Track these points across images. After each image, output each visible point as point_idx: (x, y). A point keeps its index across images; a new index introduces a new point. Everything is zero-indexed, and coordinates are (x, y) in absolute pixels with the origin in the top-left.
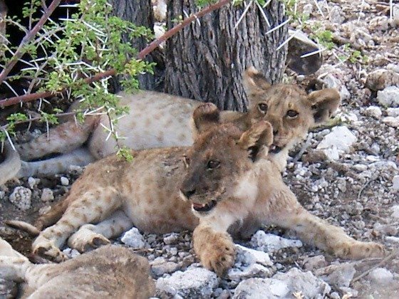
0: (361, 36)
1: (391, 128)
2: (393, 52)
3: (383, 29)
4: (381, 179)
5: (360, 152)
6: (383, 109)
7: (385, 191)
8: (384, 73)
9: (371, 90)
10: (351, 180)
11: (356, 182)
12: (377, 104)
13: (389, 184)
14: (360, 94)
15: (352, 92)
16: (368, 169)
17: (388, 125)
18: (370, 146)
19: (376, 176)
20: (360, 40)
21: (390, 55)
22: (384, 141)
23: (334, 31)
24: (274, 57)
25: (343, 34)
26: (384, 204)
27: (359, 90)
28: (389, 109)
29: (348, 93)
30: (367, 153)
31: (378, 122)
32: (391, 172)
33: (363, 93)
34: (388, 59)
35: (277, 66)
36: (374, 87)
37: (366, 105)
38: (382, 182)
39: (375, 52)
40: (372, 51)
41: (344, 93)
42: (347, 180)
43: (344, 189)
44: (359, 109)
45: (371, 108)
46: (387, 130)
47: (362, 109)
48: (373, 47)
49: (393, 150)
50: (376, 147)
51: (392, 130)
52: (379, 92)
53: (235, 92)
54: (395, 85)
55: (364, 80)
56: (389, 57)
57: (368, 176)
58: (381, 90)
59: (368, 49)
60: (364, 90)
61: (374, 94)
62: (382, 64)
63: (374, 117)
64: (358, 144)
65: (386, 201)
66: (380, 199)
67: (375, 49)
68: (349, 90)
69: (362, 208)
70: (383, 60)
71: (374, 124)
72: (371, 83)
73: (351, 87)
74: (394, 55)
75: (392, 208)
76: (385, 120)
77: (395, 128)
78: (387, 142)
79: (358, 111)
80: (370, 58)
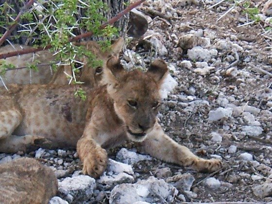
0: (168, 10)
1: (200, 76)
2: (192, 22)
3: (182, 5)
4: (199, 113)
5: (182, 93)
6: (192, 63)
7: (204, 121)
8: (192, 37)
9: (182, 48)
10: (179, 113)
11: (182, 115)
12: (187, 59)
13: (205, 117)
14: (175, 52)
15: (169, 49)
16: (189, 105)
17: (198, 74)
18: (188, 89)
19: (195, 111)
20: (168, 13)
22: (198, 85)
23: (149, 6)
24: (120, 23)
25: (156, 8)
26: (204, 131)
27: (174, 49)
28: (197, 63)
29: (166, 51)
30: (187, 94)
31: (190, 72)
32: (206, 108)
33: (177, 50)
34: (190, 27)
35: (122, 30)
36: (185, 46)
37: (180, 59)
38: (200, 115)
39: (179, 21)
40: (177, 21)
41: (164, 50)
42: (176, 113)
43: (174, 119)
44: (175, 62)
45: (185, 61)
46: (197, 77)
47: (178, 62)
48: (177, 17)
49: (205, 92)
50: (193, 90)
51: (201, 78)
52: (189, 50)
54: (200, 45)
55: (177, 41)
56: (190, 25)
57: (190, 110)
58: (191, 49)
59: (175, 19)
60: (177, 48)
61: (185, 52)
62: (186, 30)
63: (187, 68)
64: (180, 87)
65: (206, 129)
66: (201, 127)
67: (179, 19)
68: (167, 48)
69: (190, 134)
70: (187, 27)
71: (188, 73)
72: (182, 44)
73: (168, 46)
74: (193, 24)
75: (210, 134)
76: (196, 70)
77: (203, 76)
78: (200, 86)
79: (175, 64)
80: (177, 26)
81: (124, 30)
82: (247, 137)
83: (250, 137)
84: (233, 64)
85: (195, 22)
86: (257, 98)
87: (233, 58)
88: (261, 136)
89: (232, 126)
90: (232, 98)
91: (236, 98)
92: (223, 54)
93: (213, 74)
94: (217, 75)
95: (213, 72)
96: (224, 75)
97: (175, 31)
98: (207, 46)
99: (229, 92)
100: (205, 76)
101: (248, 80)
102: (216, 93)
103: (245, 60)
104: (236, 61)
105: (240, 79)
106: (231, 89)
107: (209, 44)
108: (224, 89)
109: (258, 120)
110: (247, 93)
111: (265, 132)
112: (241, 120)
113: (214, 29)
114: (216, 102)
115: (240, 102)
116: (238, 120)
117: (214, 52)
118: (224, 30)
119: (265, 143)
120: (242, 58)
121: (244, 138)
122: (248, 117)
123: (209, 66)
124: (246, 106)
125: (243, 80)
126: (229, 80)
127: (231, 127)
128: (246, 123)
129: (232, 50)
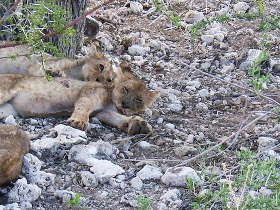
0: (114, 17)
2: (132, 26)
3: (125, 14)
6: (132, 56)
8: (132, 37)
9: (124, 46)
12: (128, 53)
15: (114, 46)
17: (135, 65)
20: (114, 19)
21: (131, 28)
23: (100, 14)
24: (79, 26)
25: (105, 15)
27: (118, 46)
28: (135, 57)
29: (112, 47)
31: (130, 63)
33: (120, 47)
34: (130, 30)
35: (80, 31)
36: (126, 44)
37: (122, 54)
41: (111, 47)
44: (119, 56)
45: (126, 55)
46: (135, 67)
47: (121, 56)
48: (121, 23)
49: (141, 78)
51: (138, 68)
52: (129, 47)
53: (58, 44)
54: (137, 44)
55: (120, 41)
59: (119, 24)
61: (126, 48)
62: (128, 32)
63: (127, 60)
67: (122, 25)
70: (128, 30)
72: (124, 42)
73: (114, 44)
74: (133, 28)
76: (134, 62)
77: (139, 67)
78: (137, 74)
79: (119, 57)
80: (121, 29)
81: (82, 32)
82: (171, 112)
83: (173, 112)
84: (161, 58)
85: (134, 26)
86: (178, 83)
87: (161, 54)
88: (181, 111)
89: (160, 103)
90: (160, 83)
91: (163, 83)
92: (154, 51)
93: (146, 65)
94: (150, 66)
95: (146, 63)
96: (155, 66)
97: (119, 33)
98: (142, 45)
99: (157, 79)
100: (141, 67)
101: (172, 70)
102: (148, 79)
103: (170, 55)
104: (164, 56)
105: (166, 69)
106: (160, 76)
107: (144, 43)
108: (155, 76)
109: (179, 99)
110: (172, 80)
111: (184, 108)
112: (167, 99)
113: (148, 32)
114: (148, 86)
115: (166, 86)
116: (165, 99)
117: (148, 49)
118: (155, 32)
119: (184, 116)
120: (168, 53)
121: (169, 113)
122: (172, 97)
123: (144, 59)
124: (170, 89)
125: (169, 70)
126: (158, 69)
127: (159, 105)
128: (170, 102)
129: (161, 48)
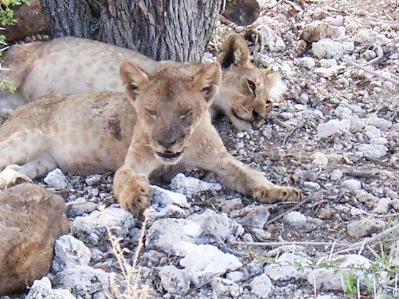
2: (333, 6)
4: (307, 127)
5: (289, 101)
6: (317, 60)
7: (309, 138)
8: (319, 25)
9: (307, 42)
10: (277, 127)
11: (282, 130)
12: (312, 55)
13: (314, 132)
14: (295, 45)
15: (287, 43)
16: (295, 117)
17: (319, 76)
18: (300, 95)
19: (301, 124)
21: (330, 9)
22: (313, 90)
24: (207, 6)
26: (307, 151)
27: (294, 42)
28: (323, 61)
29: (283, 44)
30: (296, 101)
31: (310, 73)
32: (317, 121)
33: (298, 44)
34: (327, 13)
36: (310, 39)
37: (301, 56)
38: (308, 130)
39: (316, 5)
40: (313, 5)
41: (280, 43)
42: (273, 128)
43: (269, 136)
44: (292, 59)
45: (305, 58)
46: (318, 80)
47: (295, 59)
49: (321, 99)
50: (305, 97)
51: (323, 80)
52: (314, 43)
53: (167, 39)
54: (330, 37)
55: (301, 32)
56: (329, 11)
57: (293, 123)
58: (316, 42)
60: (300, 41)
61: (309, 46)
62: (321, 17)
63: (306, 68)
64: (288, 93)
65: (309, 148)
66: (303, 146)
68: (285, 41)
69: (284, 155)
70: (323, 13)
71: (307, 74)
72: (307, 35)
73: (287, 38)
74: (333, 9)
75: (313, 155)
76: (317, 70)
77: (327, 78)
78: (316, 92)
79: (292, 62)
80: (310, 12)
82: (364, 159)
83: (367, 160)
84: (372, 61)
85: (337, 5)
86: (391, 107)
87: (373, 54)
88: (382, 158)
89: (346, 144)
90: (358, 108)
91: (363, 108)
92: (361, 49)
93: (341, 76)
94: (346, 77)
95: (341, 73)
96: (355, 78)
97: (306, 18)
98: (340, 38)
99: (356, 100)
100: (330, 79)
101: (386, 83)
102: (336, 101)
103: (392, 57)
104: (377, 58)
105: (374, 82)
106: (360, 95)
107: (343, 36)
108: (351, 96)
109: (386, 136)
110: (381, 100)
111: (391, 152)
112: (361, 136)
113: (361, 15)
114: (333, 113)
115: (367, 113)
116: (357, 137)
117: (349, 45)
118: (375, 16)
119: (386, 167)
120: (387, 54)
121: (359, 161)
122: (372, 133)
123: (339, 64)
124: (374, 118)
125: (379, 83)
126: (362, 82)
127: (345, 146)
128: (367, 140)
129: (375, 45)
